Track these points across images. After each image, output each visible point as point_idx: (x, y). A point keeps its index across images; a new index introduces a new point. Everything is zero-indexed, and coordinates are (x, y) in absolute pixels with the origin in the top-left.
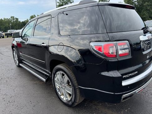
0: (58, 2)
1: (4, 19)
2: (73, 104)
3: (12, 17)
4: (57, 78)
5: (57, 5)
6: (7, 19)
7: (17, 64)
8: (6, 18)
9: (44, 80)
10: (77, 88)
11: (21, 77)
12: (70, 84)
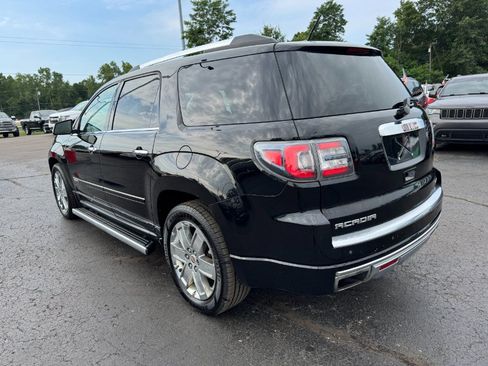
0: (187, 23)
1: (19, 75)
2: (218, 304)
3: (45, 71)
4: (176, 240)
5: (183, 32)
6: (28, 76)
7: (65, 212)
8: (24, 73)
9: (143, 248)
10: (226, 260)
11: (77, 245)
12: (210, 252)
